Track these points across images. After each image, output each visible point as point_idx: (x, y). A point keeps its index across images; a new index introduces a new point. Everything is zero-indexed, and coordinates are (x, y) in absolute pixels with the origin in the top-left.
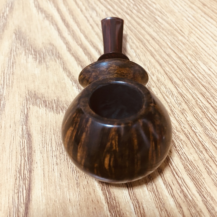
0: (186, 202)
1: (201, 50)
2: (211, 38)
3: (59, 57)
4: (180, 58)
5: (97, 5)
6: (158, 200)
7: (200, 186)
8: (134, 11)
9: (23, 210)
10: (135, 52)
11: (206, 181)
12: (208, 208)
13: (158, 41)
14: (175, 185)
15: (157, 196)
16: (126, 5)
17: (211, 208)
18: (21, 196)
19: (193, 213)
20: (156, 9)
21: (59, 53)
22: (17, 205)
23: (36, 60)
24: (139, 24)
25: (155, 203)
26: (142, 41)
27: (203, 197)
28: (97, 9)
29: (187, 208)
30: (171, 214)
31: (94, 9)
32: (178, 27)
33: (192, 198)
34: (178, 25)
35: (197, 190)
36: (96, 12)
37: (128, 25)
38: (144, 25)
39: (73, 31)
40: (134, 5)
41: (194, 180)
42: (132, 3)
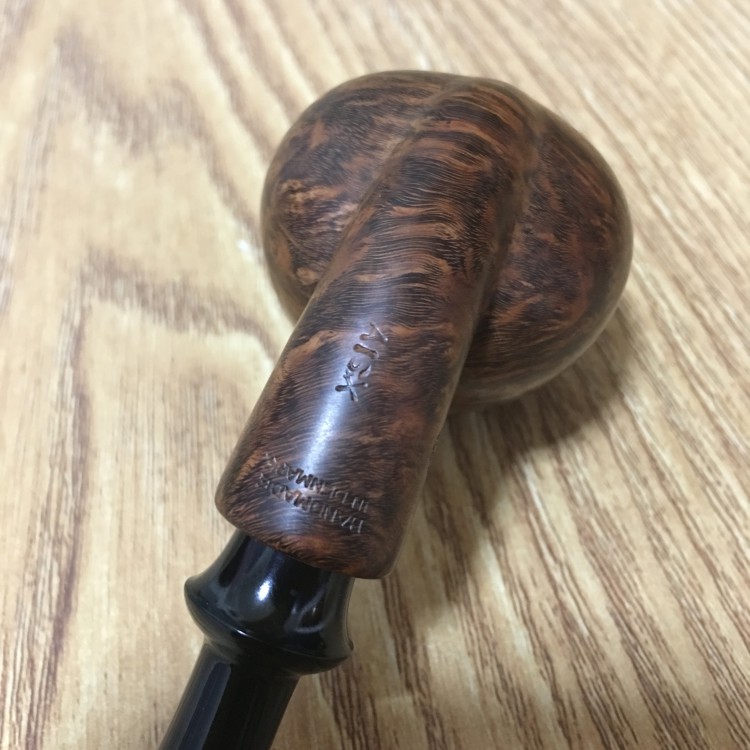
0: (567, 644)
3: (200, 130)
6: (476, 629)
7: (624, 593)
9: (47, 638)
11: (646, 581)
12: (638, 666)
14: (539, 584)
15: (476, 617)
17: (648, 669)
18: (43, 594)
19: (586, 680)
21: (202, 118)
22: (30, 621)
25: (466, 640)
27: (626, 629)
29: (569, 661)
30: (513, 677)
33: (591, 632)
34: (631, 24)
35: (610, 605)
37: (451, 19)
39: (256, 37)
41: (605, 574)
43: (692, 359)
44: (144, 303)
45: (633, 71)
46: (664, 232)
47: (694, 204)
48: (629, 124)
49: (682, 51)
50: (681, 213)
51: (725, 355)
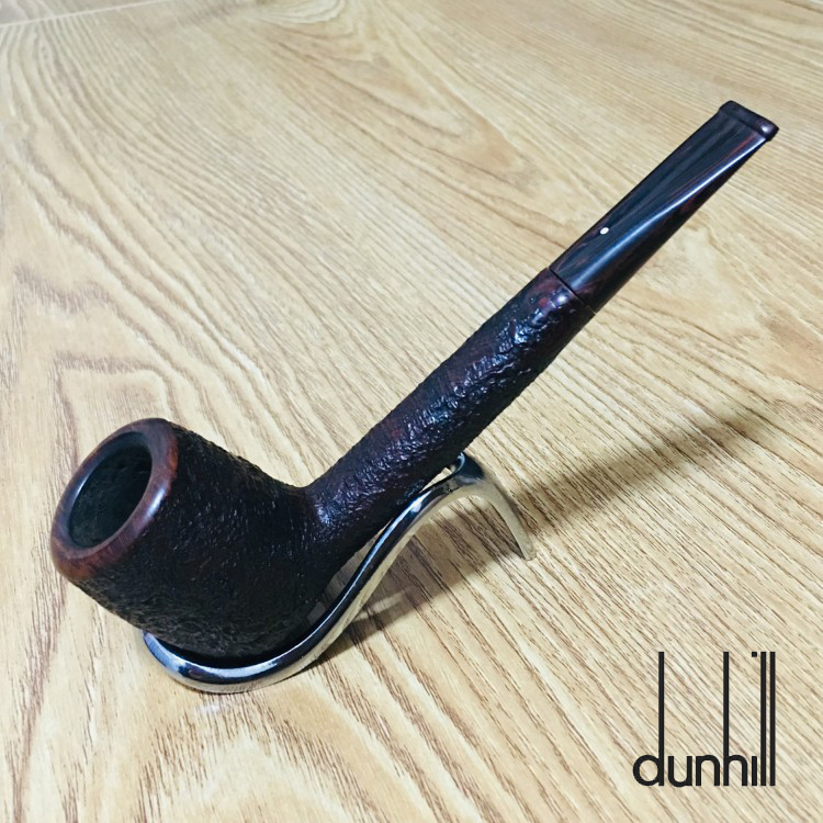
1: (379, 261)
2: (402, 241)
3: (108, 299)
4: (336, 277)
5: (184, 209)
8: (261, 211)
10: (255, 276)
11: (342, 418)
13: (301, 256)
14: (294, 426)
16: (244, 201)
20: (306, 203)
21: (108, 294)
23: (65, 308)
24: (267, 232)
26: (269, 259)
28: (184, 214)
31: (176, 215)
32: (344, 230)
34: (345, 227)
36: (182, 220)
37: (244, 236)
38: (276, 232)
39: (134, 257)
40: (260, 200)
42: (257, 197)
43: (368, 348)
44: (91, 367)
45: (345, 246)
46: (358, 306)
47: (373, 293)
48: (342, 267)
49: (372, 234)
50: (366, 298)
51: (384, 345)
